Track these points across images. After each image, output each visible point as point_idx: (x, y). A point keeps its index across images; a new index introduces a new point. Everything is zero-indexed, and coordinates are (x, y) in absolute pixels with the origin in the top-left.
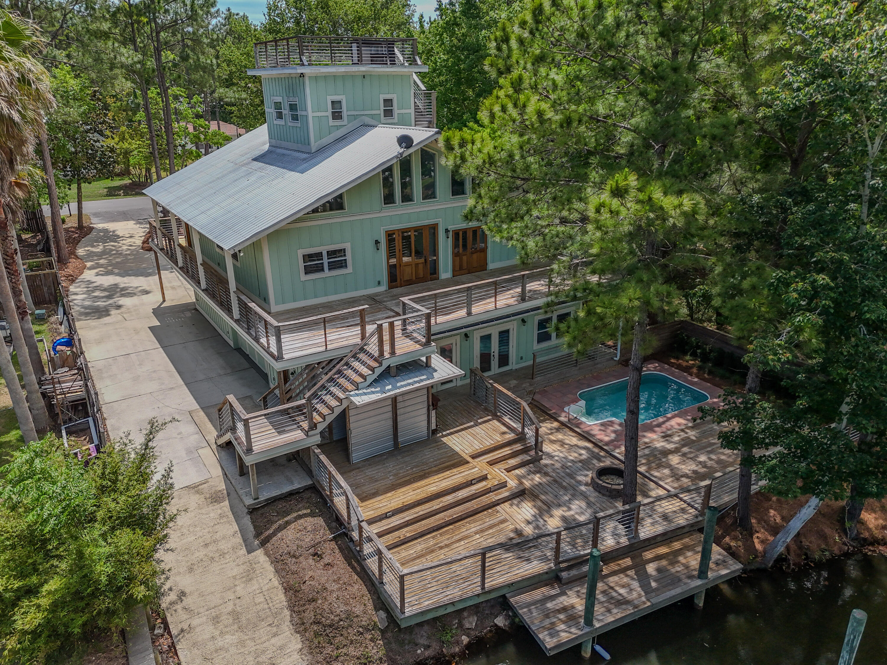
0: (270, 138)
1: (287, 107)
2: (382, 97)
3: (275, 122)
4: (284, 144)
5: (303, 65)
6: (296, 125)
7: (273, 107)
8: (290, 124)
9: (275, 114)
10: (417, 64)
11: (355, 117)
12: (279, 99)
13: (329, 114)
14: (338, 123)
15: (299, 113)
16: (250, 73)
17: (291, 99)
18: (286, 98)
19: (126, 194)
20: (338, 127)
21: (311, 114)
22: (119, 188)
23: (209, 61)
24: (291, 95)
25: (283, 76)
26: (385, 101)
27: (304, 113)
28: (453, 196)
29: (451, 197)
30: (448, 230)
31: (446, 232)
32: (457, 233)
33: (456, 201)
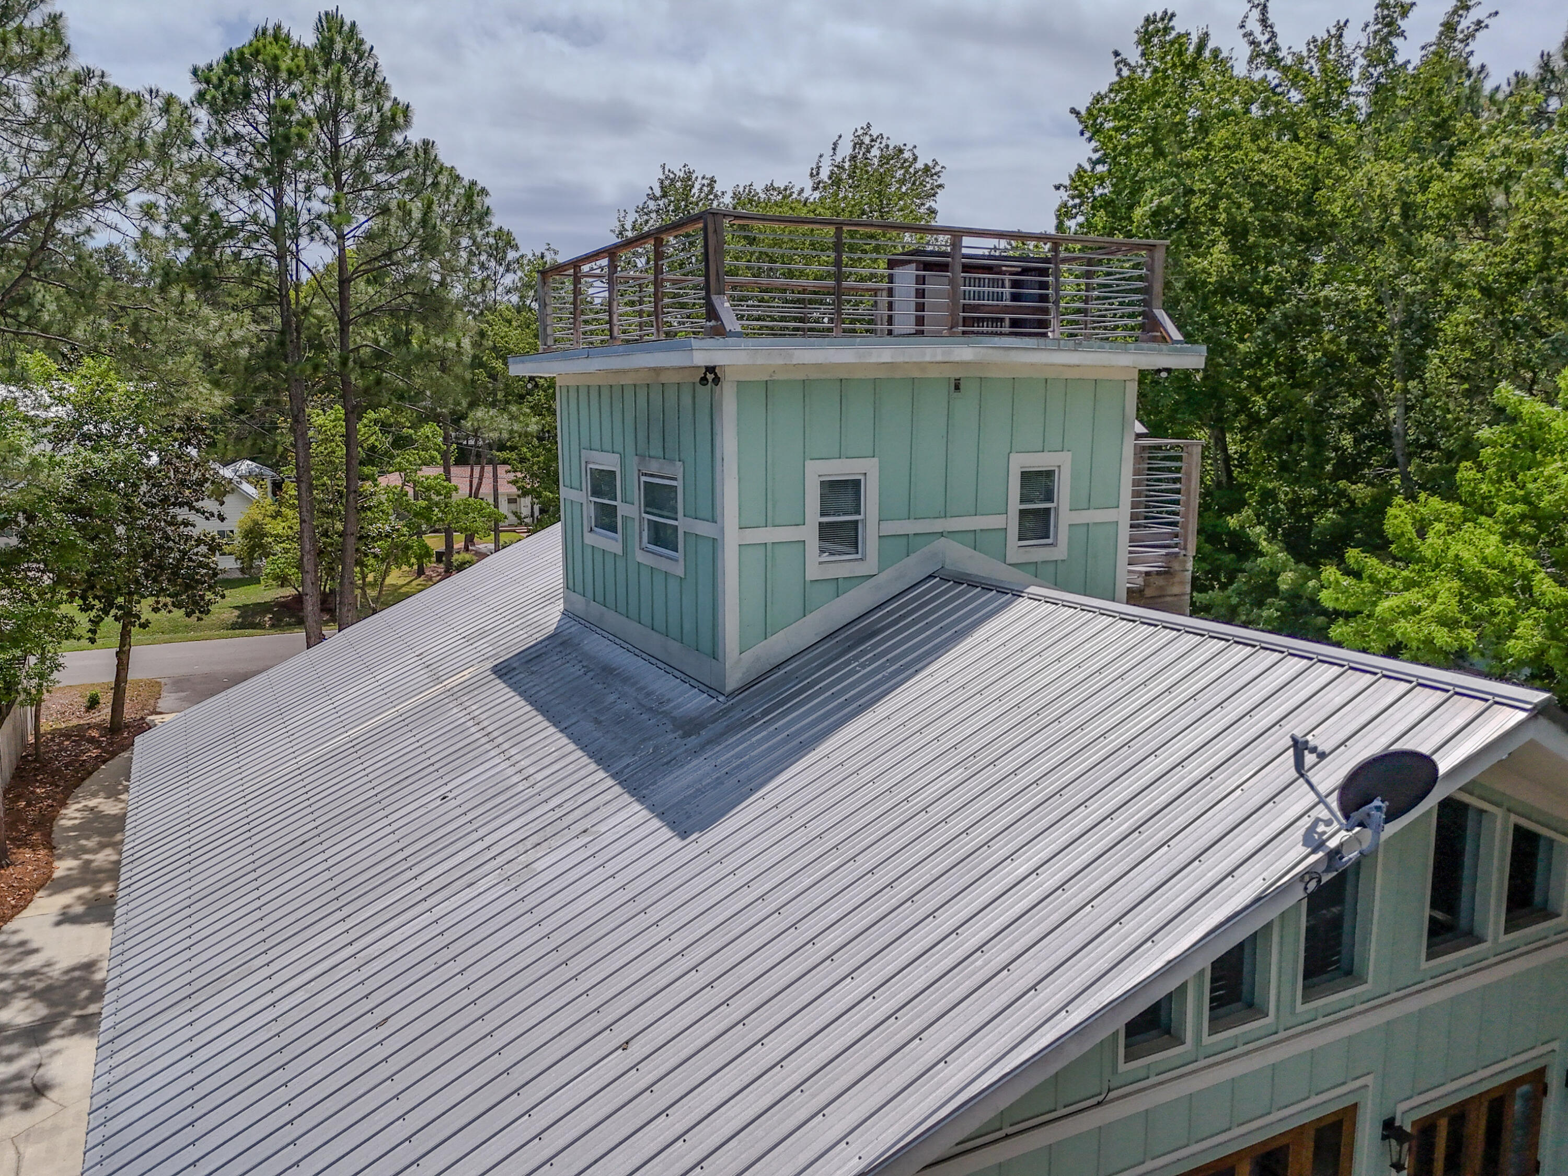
0: (570, 586)
1: (637, 495)
2: (1022, 461)
3: (590, 539)
4: (613, 620)
5: (719, 331)
6: (664, 565)
7: (587, 484)
8: (640, 557)
9: (590, 511)
10: (1165, 339)
11: (910, 543)
12: (608, 462)
13: (810, 534)
14: (843, 567)
15: (682, 524)
16: (518, 369)
17: (654, 467)
18: (633, 463)
19: (277, 625)
20: (839, 586)
21: (732, 538)
22: (263, 608)
23: (452, 345)
24: (656, 450)
25: (627, 380)
26: (1027, 477)
27: (703, 528)
28: (1430, 956)
29: (1424, 965)
30: (1397, 1123)
31: (1384, 1138)
32: (1427, 1128)
33: (1441, 980)
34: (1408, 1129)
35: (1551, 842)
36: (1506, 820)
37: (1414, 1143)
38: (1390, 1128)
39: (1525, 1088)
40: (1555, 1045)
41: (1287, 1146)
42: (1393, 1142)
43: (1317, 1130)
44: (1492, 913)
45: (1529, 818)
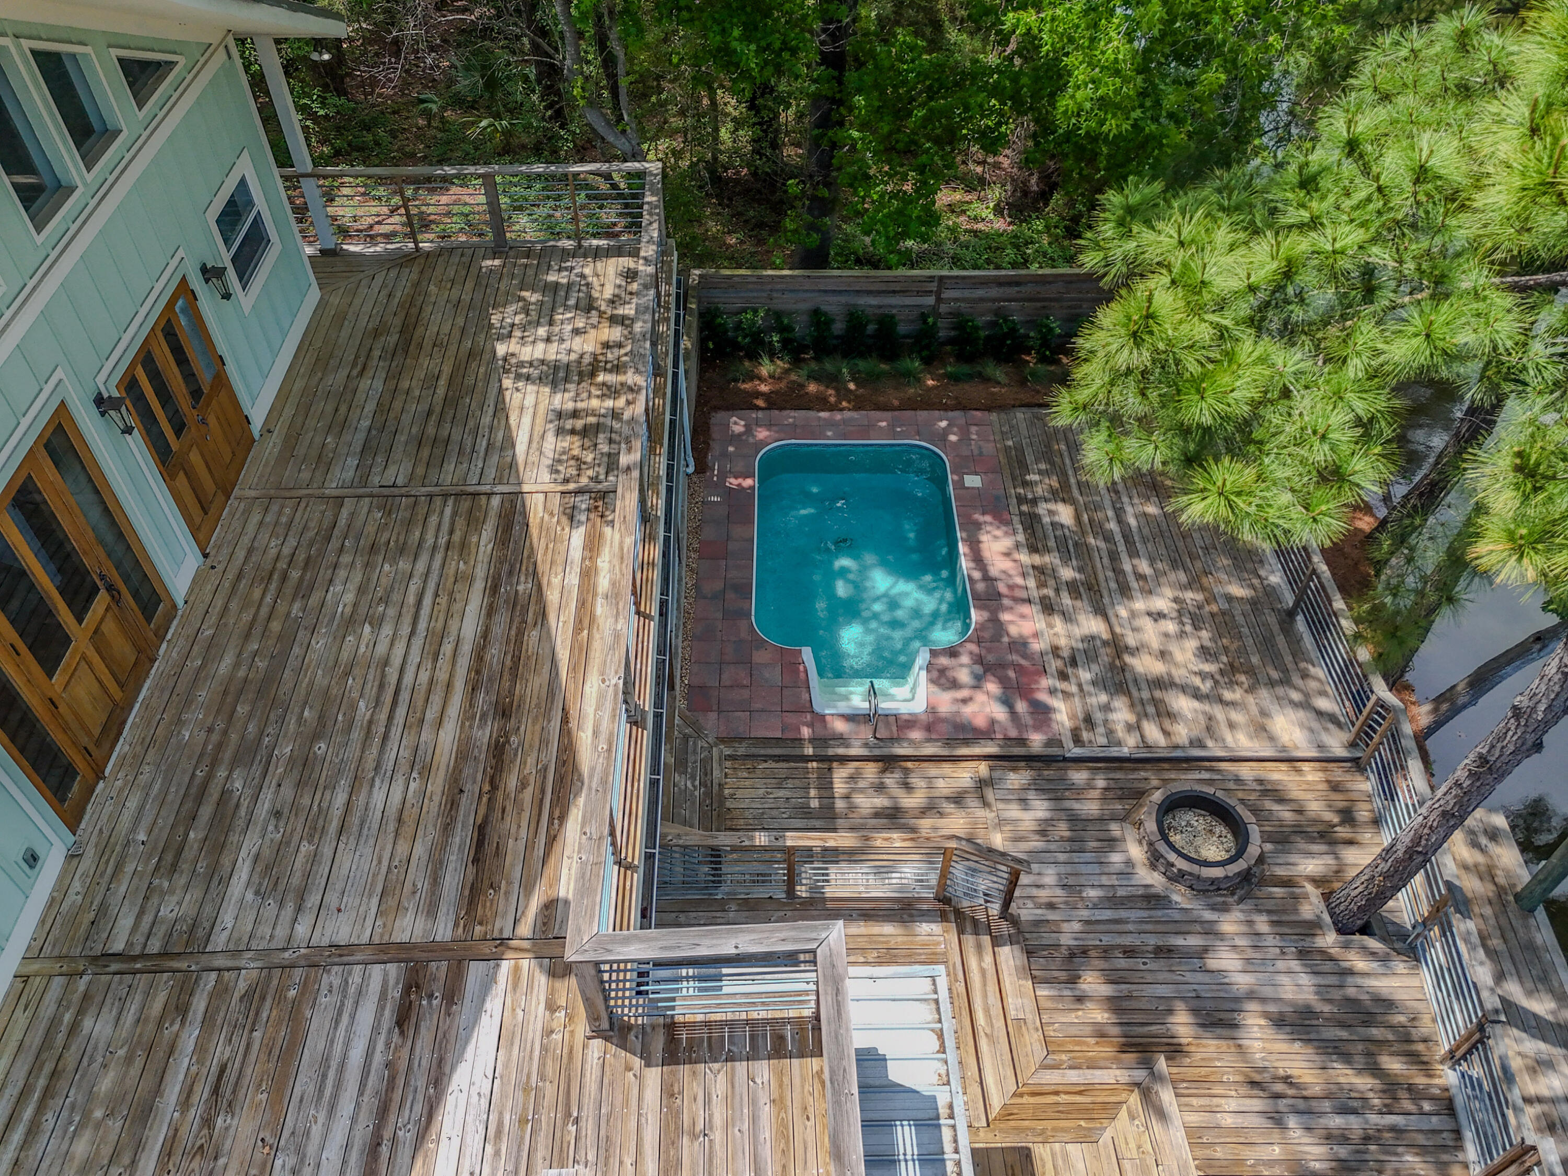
28: (39, 229)
29: (39, 239)
30: (106, 395)
31: (103, 414)
32: (130, 384)
33: (65, 242)
34: (116, 394)
35: (73, 56)
36: (19, 47)
37: (128, 402)
38: (101, 402)
39: (180, 303)
40: (181, 253)
41: (30, 476)
42: (112, 413)
43: (46, 446)
44: (66, 156)
45: (41, 39)
